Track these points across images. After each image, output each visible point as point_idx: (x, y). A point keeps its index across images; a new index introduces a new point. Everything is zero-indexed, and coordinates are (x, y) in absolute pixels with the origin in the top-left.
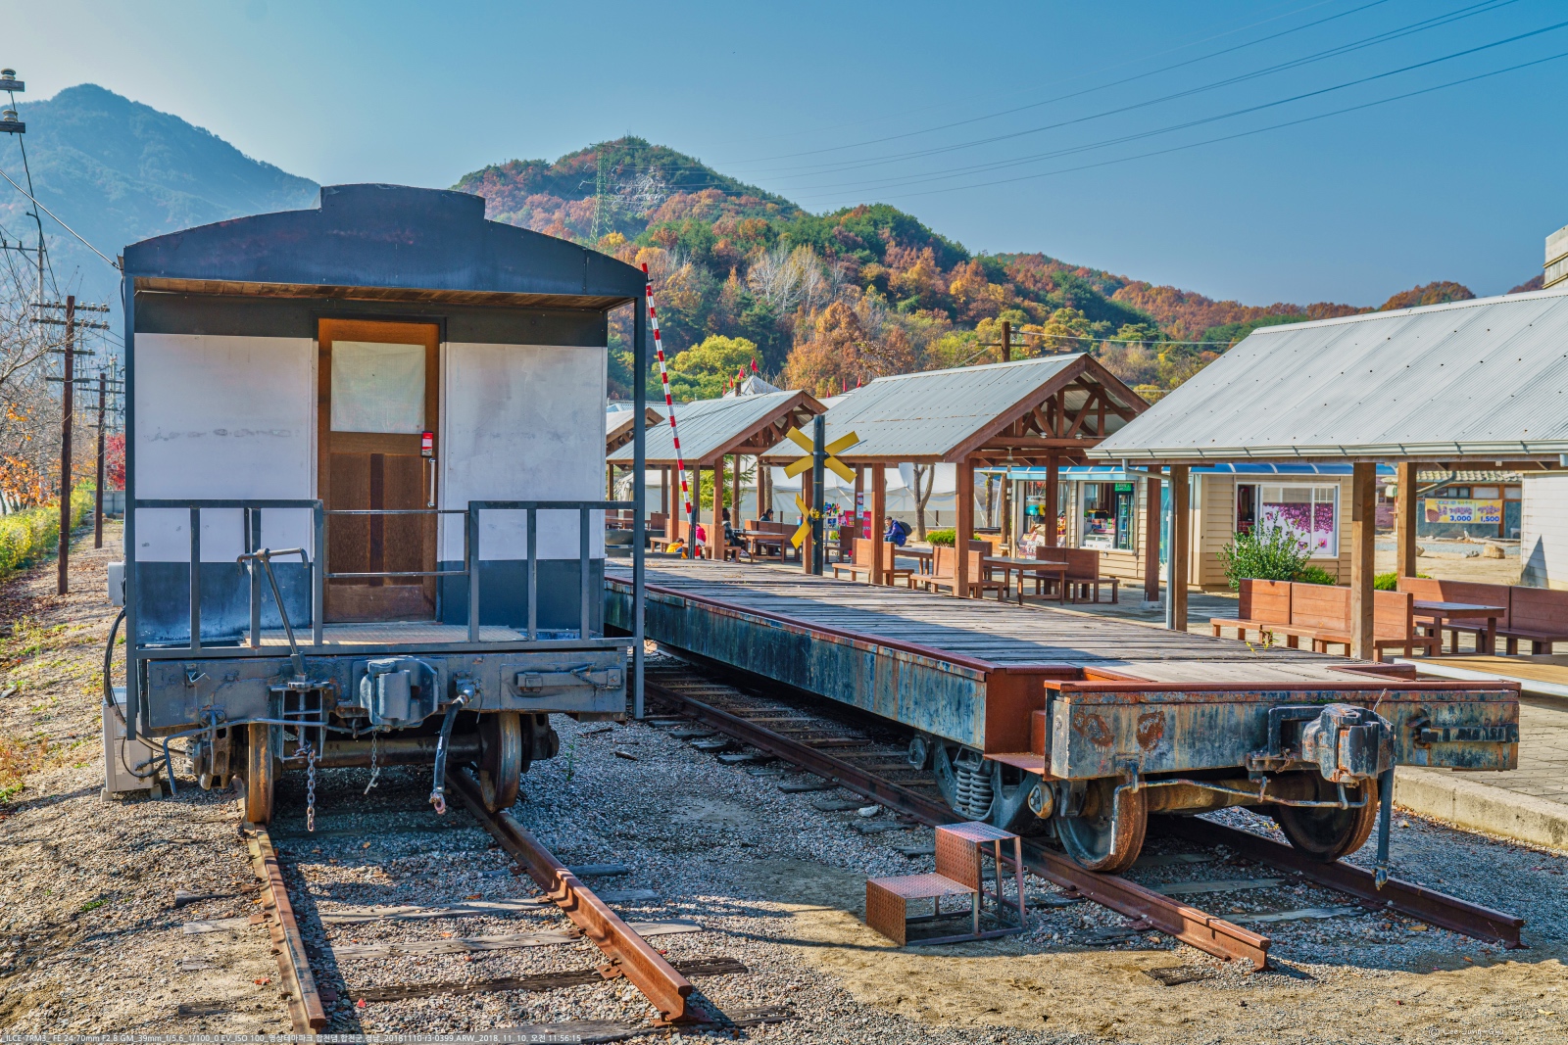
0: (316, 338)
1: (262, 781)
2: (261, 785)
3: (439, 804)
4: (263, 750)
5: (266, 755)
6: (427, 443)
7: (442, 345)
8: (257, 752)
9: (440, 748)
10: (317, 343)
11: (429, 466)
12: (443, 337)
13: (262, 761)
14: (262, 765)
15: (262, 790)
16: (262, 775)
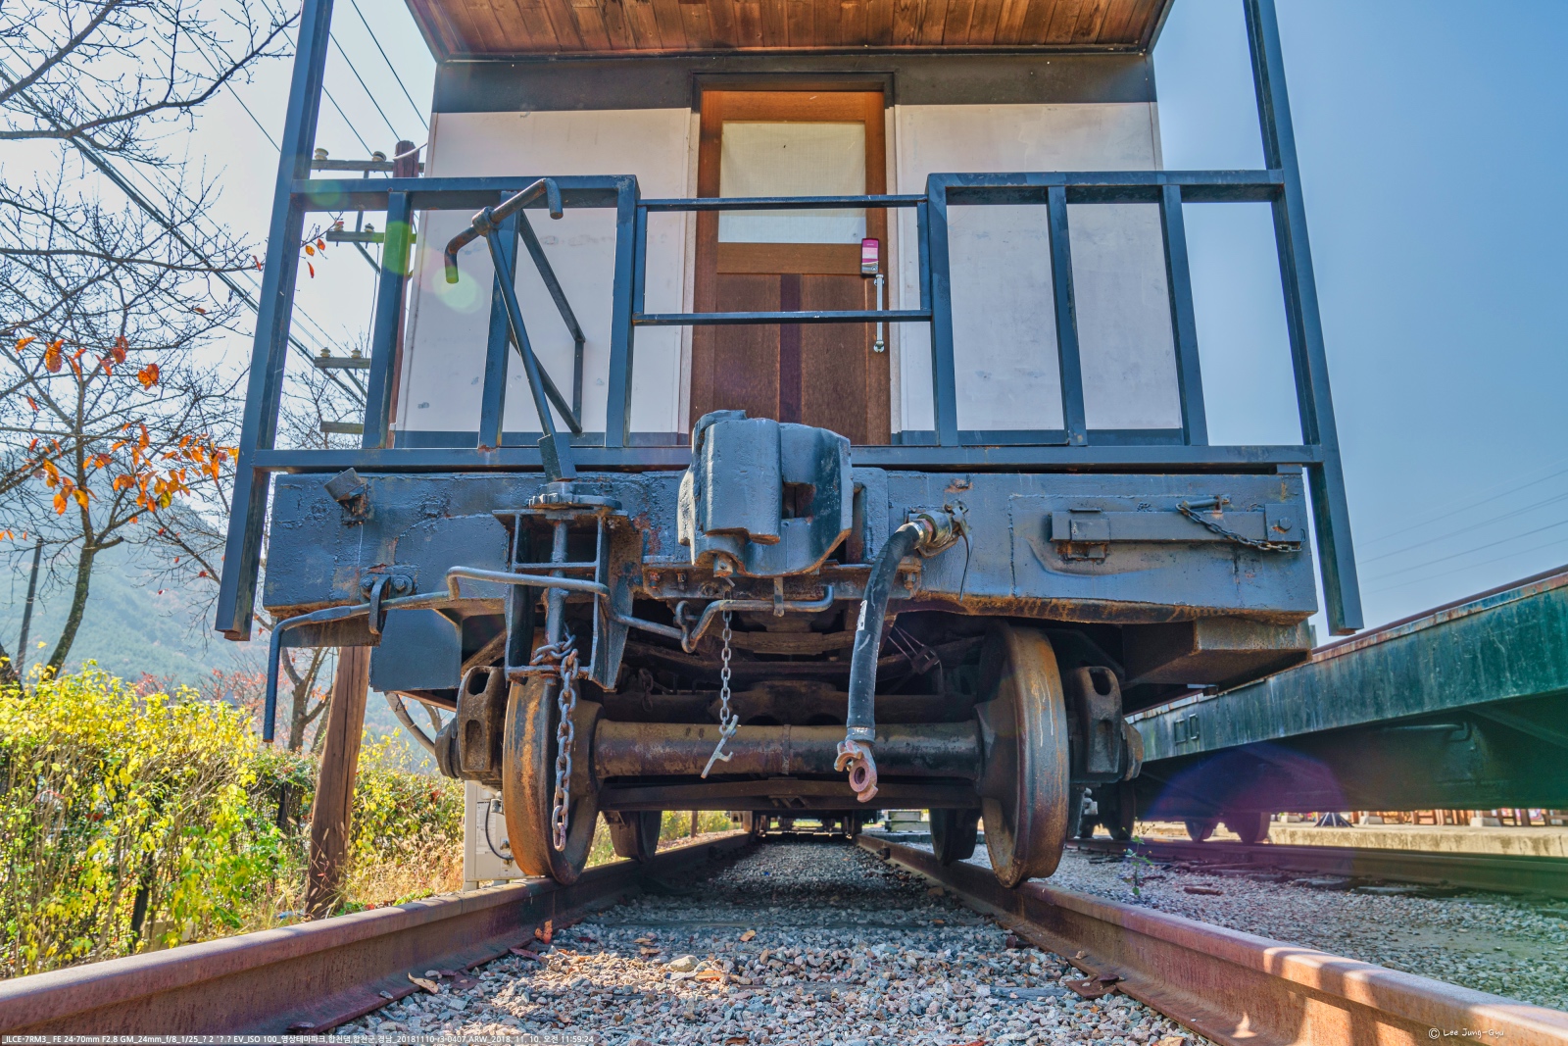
0: (696, 108)
1: (527, 771)
2: (526, 780)
3: (861, 774)
4: (532, 705)
5: (537, 717)
6: (870, 253)
7: (888, 112)
8: (522, 709)
9: (861, 628)
10: (697, 116)
11: (873, 289)
12: (891, 100)
13: (529, 727)
14: (528, 737)
15: (528, 791)
16: (527, 757)
